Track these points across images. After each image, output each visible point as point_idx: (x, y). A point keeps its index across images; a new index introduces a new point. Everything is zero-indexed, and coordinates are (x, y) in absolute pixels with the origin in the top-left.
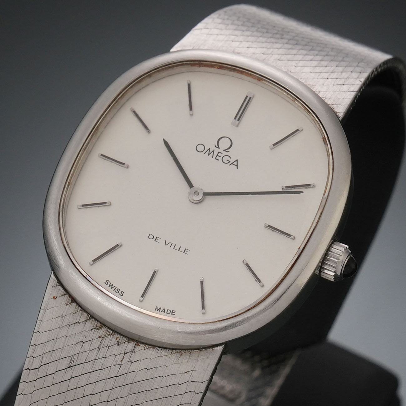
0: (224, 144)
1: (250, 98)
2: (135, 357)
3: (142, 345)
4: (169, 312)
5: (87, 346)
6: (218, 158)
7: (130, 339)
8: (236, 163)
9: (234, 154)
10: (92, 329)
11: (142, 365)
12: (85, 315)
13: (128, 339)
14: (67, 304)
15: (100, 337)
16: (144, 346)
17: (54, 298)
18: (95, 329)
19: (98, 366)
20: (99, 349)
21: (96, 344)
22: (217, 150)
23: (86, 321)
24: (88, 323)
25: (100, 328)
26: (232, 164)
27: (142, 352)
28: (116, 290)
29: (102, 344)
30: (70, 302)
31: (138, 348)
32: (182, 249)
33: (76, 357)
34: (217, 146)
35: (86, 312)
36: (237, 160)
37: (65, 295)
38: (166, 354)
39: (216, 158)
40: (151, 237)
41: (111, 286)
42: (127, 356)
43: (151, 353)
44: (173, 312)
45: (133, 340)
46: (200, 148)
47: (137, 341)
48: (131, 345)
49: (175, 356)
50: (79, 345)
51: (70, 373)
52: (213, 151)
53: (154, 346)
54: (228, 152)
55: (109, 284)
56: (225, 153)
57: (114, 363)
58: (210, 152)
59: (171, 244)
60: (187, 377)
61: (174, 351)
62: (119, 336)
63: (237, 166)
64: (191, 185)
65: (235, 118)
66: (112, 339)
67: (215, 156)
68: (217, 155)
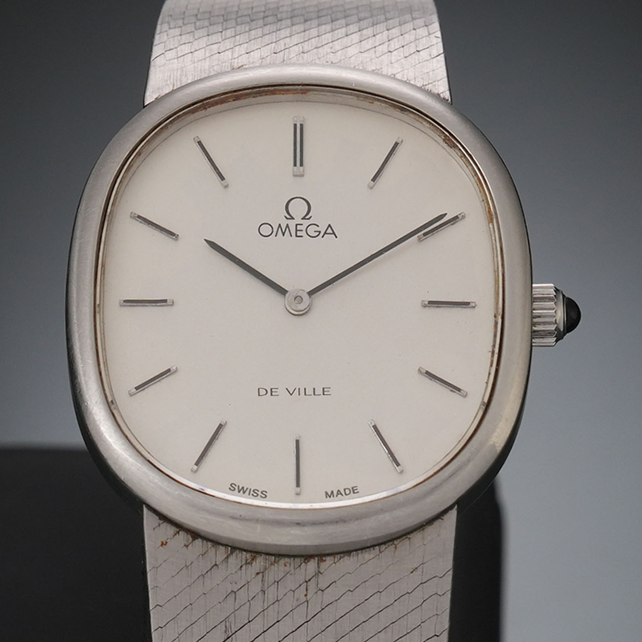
0: (298, 208)
1: (302, 125)
2: (323, 582)
3: (328, 558)
4: (348, 492)
5: (242, 595)
6: (299, 233)
7: (307, 557)
8: (330, 231)
9: (320, 218)
10: (241, 567)
11: (340, 589)
12: (222, 549)
13: (303, 559)
14: (187, 546)
15: (258, 574)
16: (332, 558)
17: (162, 544)
18: (246, 563)
19: (272, 617)
20: (264, 592)
21: (256, 587)
22: (292, 223)
23: (227, 558)
24: (232, 559)
25: (253, 559)
26: (325, 233)
27: (333, 568)
28: (252, 492)
29: (266, 583)
30: (191, 539)
31: (324, 566)
32: (319, 391)
33: (232, 618)
34: (288, 217)
35: (222, 545)
36: (330, 226)
37: (178, 532)
38: (372, 556)
39: (297, 236)
40: (263, 392)
41: (242, 490)
42: (312, 585)
43: (348, 563)
44: (354, 490)
45: (312, 556)
46: (266, 230)
47: (317, 555)
48: (312, 565)
49: (388, 552)
50: (231, 599)
52: (287, 226)
53: (348, 553)
54: (309, 219)
55: (236, 488)
56: (306, 223)
57: (295, 603)
58: (283, 230)
59: (297, 390)
60: (417, 578)
61: (383, 547)
62: (287, 560)
63: (334, 233)
64: (282, 291)
65: (295, 165)
66: (279, 569)
67: (293, 234)
68: (297, 230)
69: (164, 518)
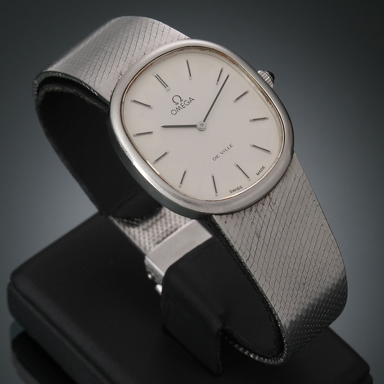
0: (177, 100)
1: (157, 75)
2: (274, 200)
3: (271, 193)
4: (262, 169)
5: (255, 221)
6: (184, 106)
7: (265, 197)
8: (191, 100)
9: (185, 98)
10: (250, 213)
11: (279, 200)
12: (242, 212)
13: (264, 198)
14: (232, 218)
15: (255, 212)
16: (272, 192)
17: (225, 223)
18: (251, 211)
19: (266, 222)
20: (260, 216)
21: (257, 216)
22: (179, 105)
23: (245, 213)
24: (246, 213)
25: (252, 209)
26: (191, 101)
27: (273, 195)
28: (237, 189)
29: (259, 213)
30: (232, 215)
31: (271, 196)
32: (229, 147)
33: (257, 231)
34: (177, 104)
35: (241, 210)
36: (190, 98)
37: (227, 216)
38: (281, 183)
39: (184, 108)
40: (215, 159)
41: (234, 190)
42: (271, 204)
43: (277, 190)
44: (263, 168)
45: (266, 195)
46: (174, 112)
47: (267, 194)
48: (268, 198)
49: (285, 179)
50: (253, 226)
51: (261, 239)
52: (179, 107)
53: (275, 187)
54: (182, 100)
55: (232, 191)
56: (183, 102)
57: (270, 213)
58: (178, 109)
59: (223, 151)
60: (297, 180)
61: (283, 178)
62: (260, 202)
63: (193, 99)
64: (195, 126)
65: (166, 88)
66: (260, 205)
67: (182, 108)
68: (182, 106)
69: (221, 214)
